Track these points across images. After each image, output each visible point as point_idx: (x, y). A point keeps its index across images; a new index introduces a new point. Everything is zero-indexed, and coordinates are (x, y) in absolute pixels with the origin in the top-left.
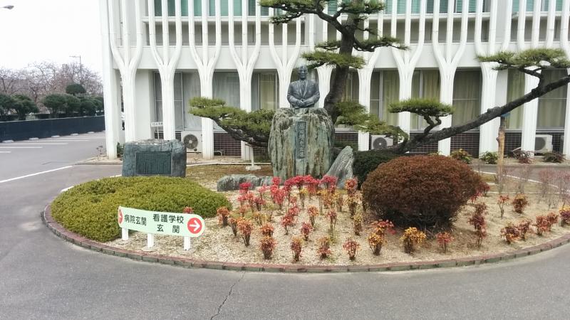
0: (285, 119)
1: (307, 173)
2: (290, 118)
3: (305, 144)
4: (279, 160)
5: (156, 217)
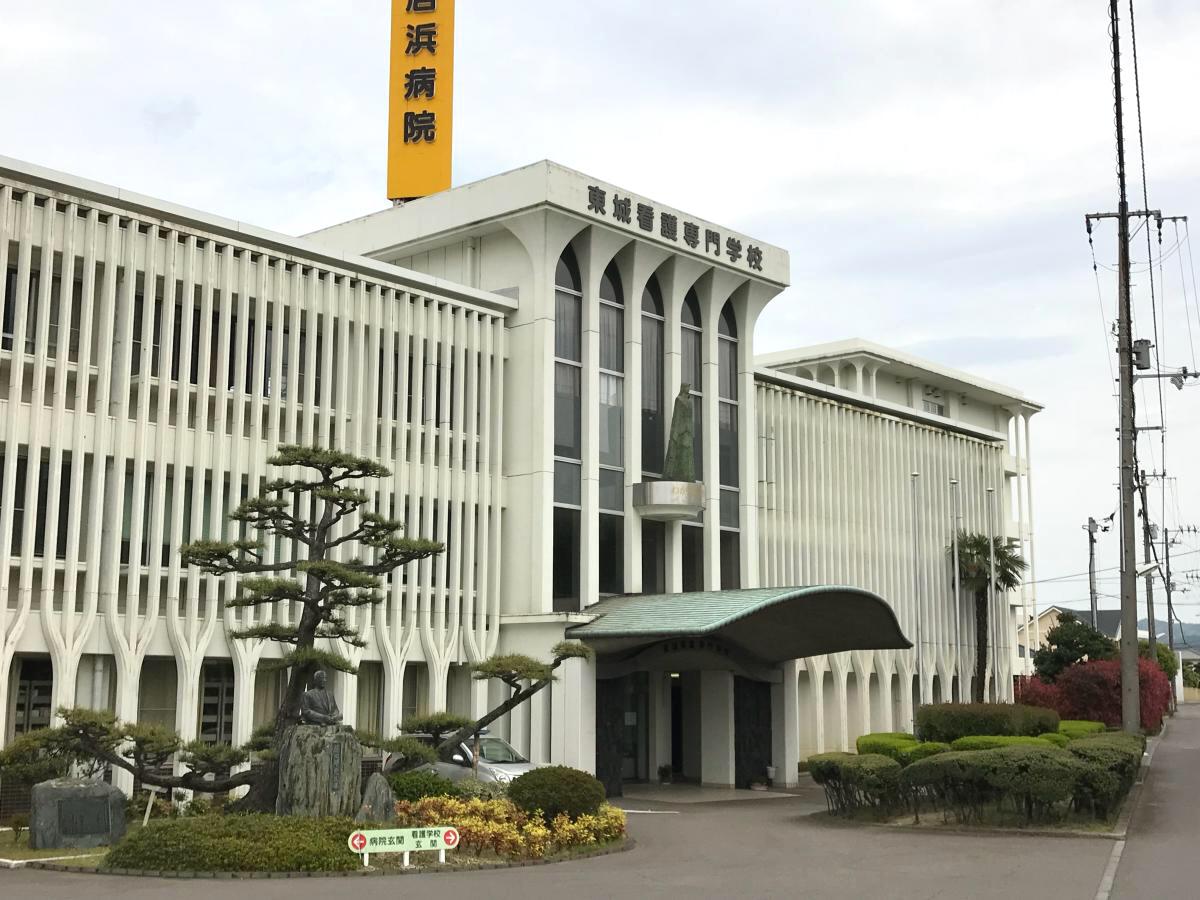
0: (316, 740)
1: (340, 811)
2: (322, 738)
3: (339, 772)
4: (311, 792)
5: (414, 834)
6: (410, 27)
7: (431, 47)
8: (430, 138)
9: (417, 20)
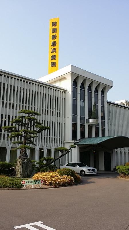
3: (27, 168)
5: (35, 181)
6: (52, 49)
7: (55, 52)
8: (55, 66)
9: (53, 47)
